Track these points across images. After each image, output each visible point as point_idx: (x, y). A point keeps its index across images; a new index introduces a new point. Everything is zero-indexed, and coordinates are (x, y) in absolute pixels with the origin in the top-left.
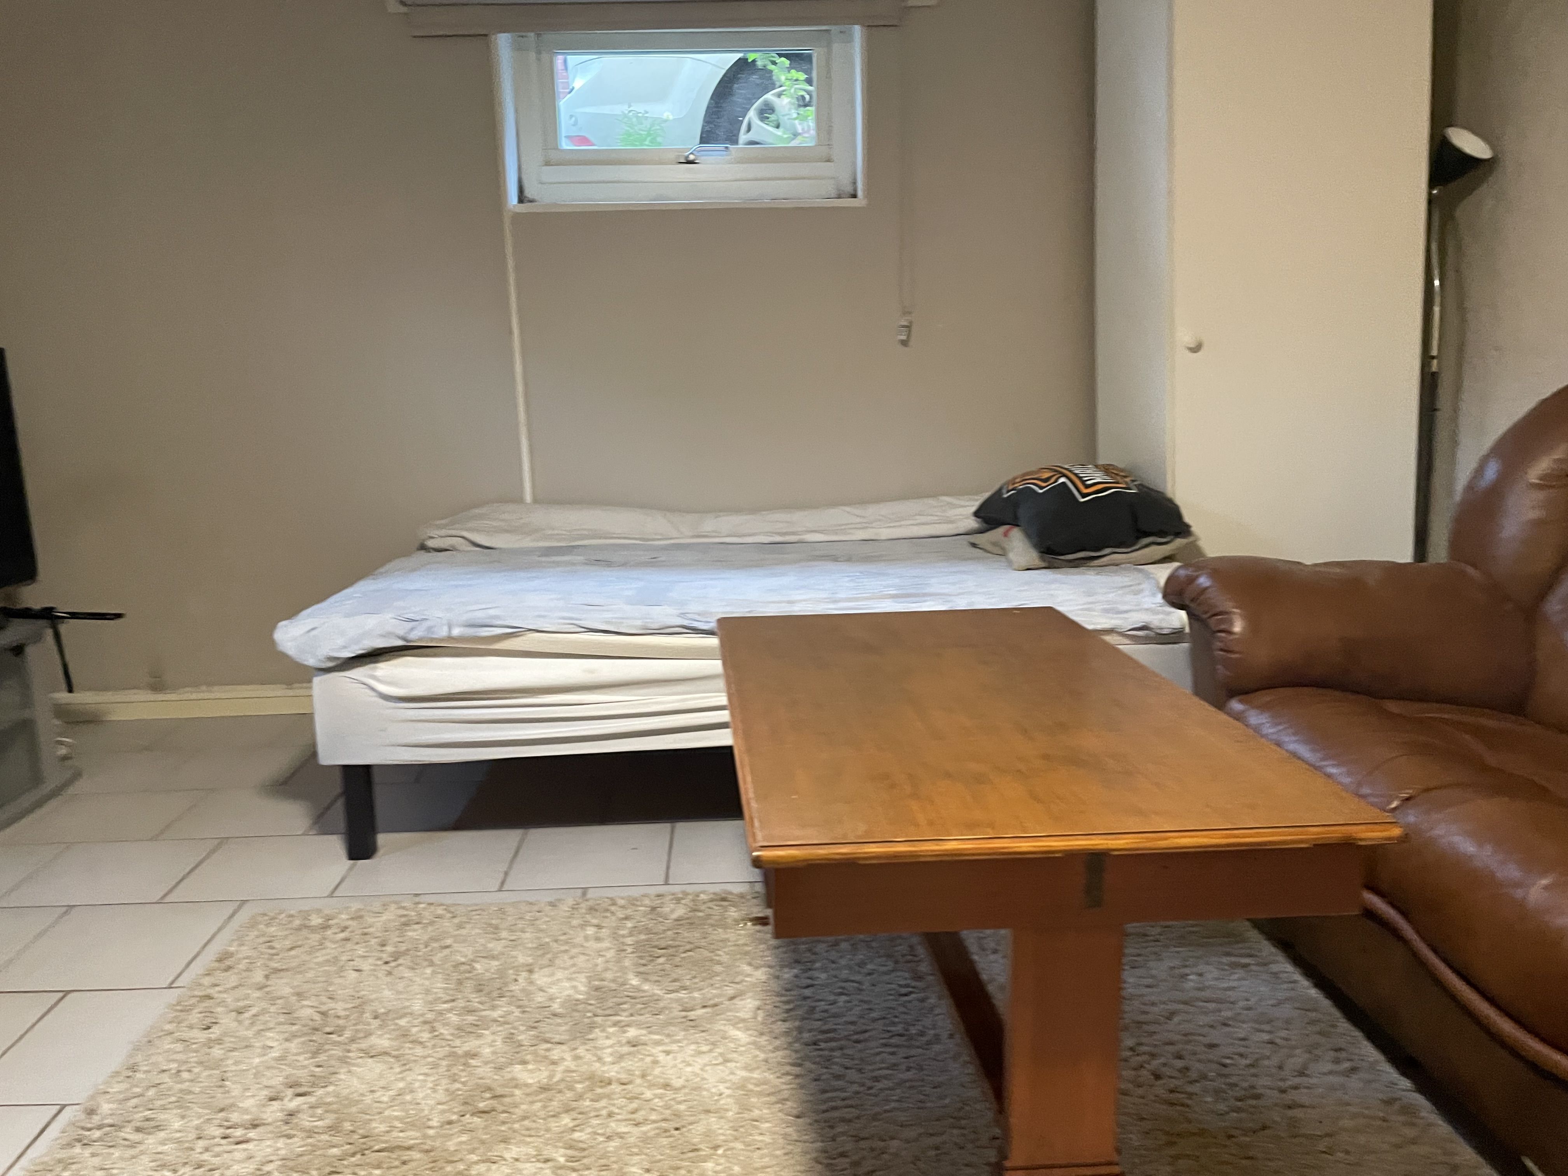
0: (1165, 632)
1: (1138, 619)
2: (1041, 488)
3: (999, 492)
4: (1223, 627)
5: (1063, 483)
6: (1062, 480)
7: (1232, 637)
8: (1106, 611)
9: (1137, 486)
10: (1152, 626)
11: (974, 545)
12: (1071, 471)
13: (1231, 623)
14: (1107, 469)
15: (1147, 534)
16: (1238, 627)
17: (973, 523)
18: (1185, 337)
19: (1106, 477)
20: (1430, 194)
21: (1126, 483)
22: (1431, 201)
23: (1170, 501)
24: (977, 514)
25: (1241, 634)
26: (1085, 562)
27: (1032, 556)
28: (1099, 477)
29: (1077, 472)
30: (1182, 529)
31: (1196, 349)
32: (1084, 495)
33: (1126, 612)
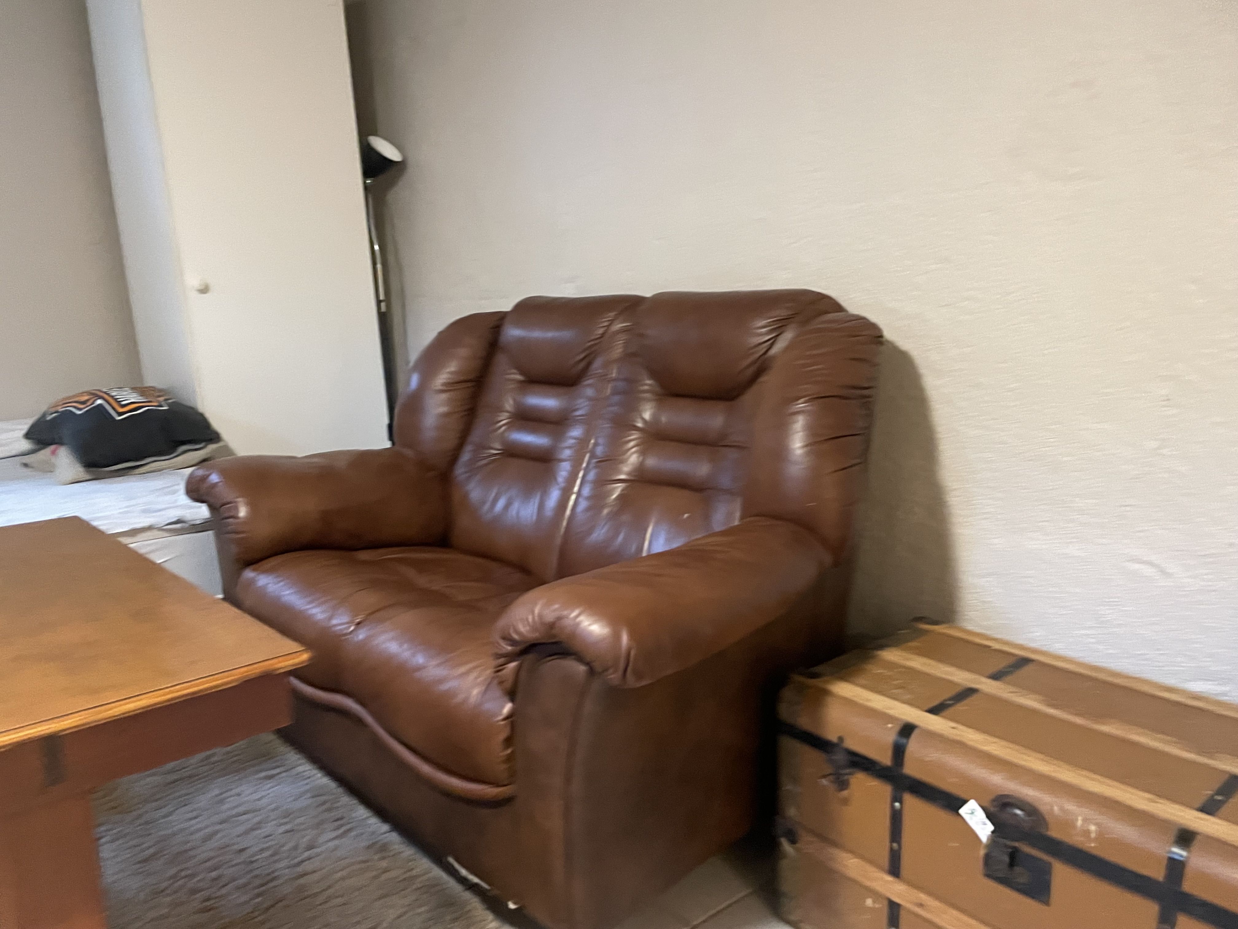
0: (198, 522)
1: (173, 514)
2: (80, 409)
3: (44, 415)
4: (231, 514)
5: (100, 405)
6: (99, 402)
7: (237, 521)
8: (145, 511)
9: (169, 405)
10: (186, 519)
11: (26, 465)
12: (108, 394)
13: (236, 509)
14: (142, 391)
15: (184, 443)
16: (243, 512)
17: (26, 445)
18: (193, 281)
19: (140, 398)
20: (365, 183)
21: (158, 401)
22: (367, 189)
23: (202, 415)
24: (28, 436)
25: (243, 518)
26: (127, 471)
27: (78, 470)
28: (133, 397)
29: (113, 394)
30: (213, 437)
31: (204, 290)
32: (120, 414)
33: (160, 510)
